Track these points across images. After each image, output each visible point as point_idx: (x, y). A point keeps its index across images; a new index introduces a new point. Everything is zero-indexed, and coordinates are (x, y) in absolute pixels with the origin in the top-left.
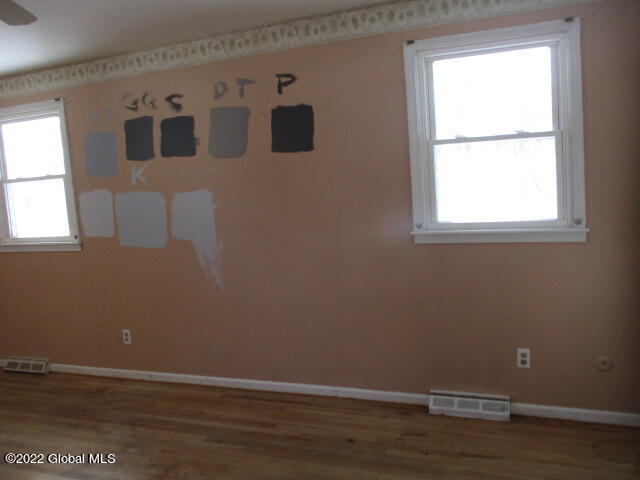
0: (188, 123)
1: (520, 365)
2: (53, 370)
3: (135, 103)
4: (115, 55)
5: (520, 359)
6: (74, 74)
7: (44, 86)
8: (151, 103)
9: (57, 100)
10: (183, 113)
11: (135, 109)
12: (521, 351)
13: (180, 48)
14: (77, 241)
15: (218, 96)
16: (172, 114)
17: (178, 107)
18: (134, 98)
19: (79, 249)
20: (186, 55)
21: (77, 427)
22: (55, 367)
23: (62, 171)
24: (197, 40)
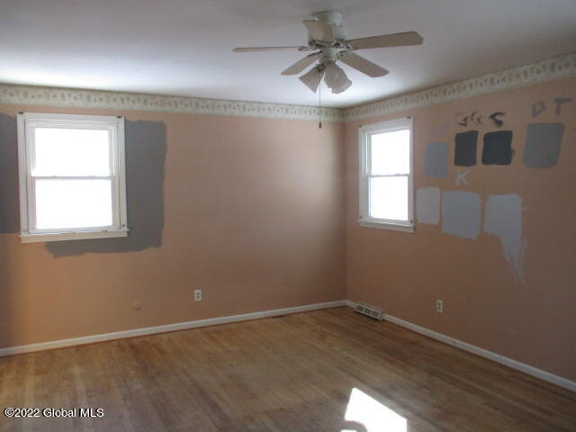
0: (507, 136)
2: (386, 319)
3: (465, 120)
4: (454, 82)
6: (422, 98)
7: (400, 108)
8: (478, 120)
9: (409, 117)
10: (504, 128)
11: (465, 125)
13: (506, 74)
14: (412, 225)
15: (535, 114)
16: (495, 129)
17: (499, 123)
18: (464, 117)
19: (412, 231)
20: (510, 80)
22: (387, 317)
23: (408, 171)
24: (521, 66)
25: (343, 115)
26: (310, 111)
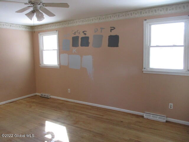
0: (88, 38)
1: (170, 108)
3: (75, 33)
4: (71, 20)
5: (170, 106)
6: (61, 25)
7: (53, 28)
8: (79, 33)
9: (57, 31)
10: (87, 36)
11: (75, 34)
12: (170, 104)
13: (87, 19)
14: (59, 66)
15: (95, 32)
16: (84, 36)
17: (85, 34)
19: (59, 68)
20: (88, 21)
21: (56, 110)
22: (52, 97)
23: (57, 49)
24: (91, 17)
25: (32, 29)
26: (20, 27)
